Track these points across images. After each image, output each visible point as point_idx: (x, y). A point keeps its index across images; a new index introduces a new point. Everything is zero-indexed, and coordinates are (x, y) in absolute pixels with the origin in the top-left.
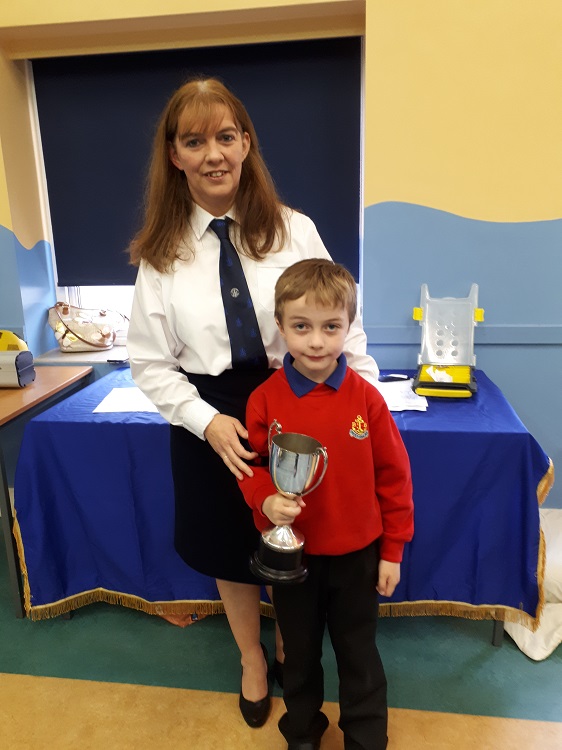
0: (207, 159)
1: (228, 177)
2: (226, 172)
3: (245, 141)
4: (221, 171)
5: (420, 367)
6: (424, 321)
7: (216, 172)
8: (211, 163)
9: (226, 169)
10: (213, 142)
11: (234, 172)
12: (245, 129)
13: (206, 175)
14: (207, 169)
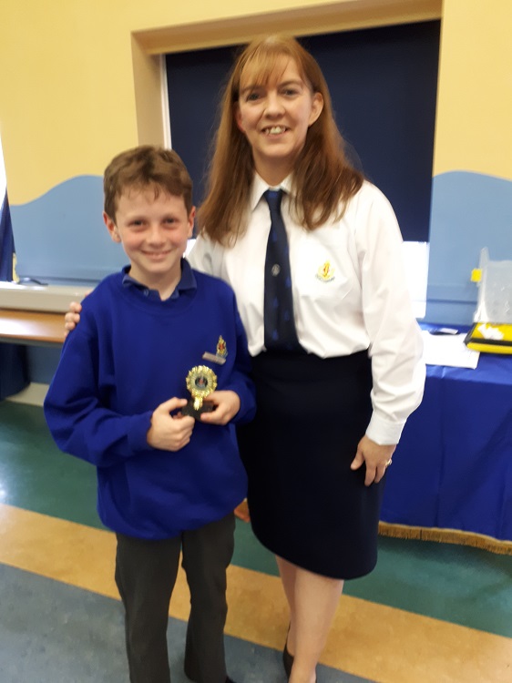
0: (265, 113)
1: (289, 136)
2: (287, 129)
3: (316, 103)
4: (281, 127)
5: (474, 325)
6: (481, 282)
8: (269, 117)
9: (287, 125)
10: (273, 95)
11: (297, 130)
12: (315, 89)
13: (264, 130)
14: (265, 124)
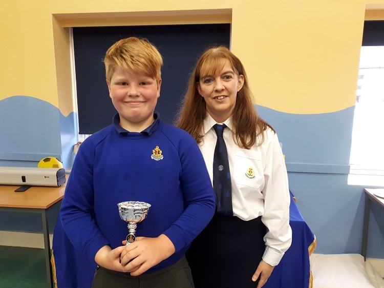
2: (226, 96)
7: (220, 96)
9: (226, 95)
